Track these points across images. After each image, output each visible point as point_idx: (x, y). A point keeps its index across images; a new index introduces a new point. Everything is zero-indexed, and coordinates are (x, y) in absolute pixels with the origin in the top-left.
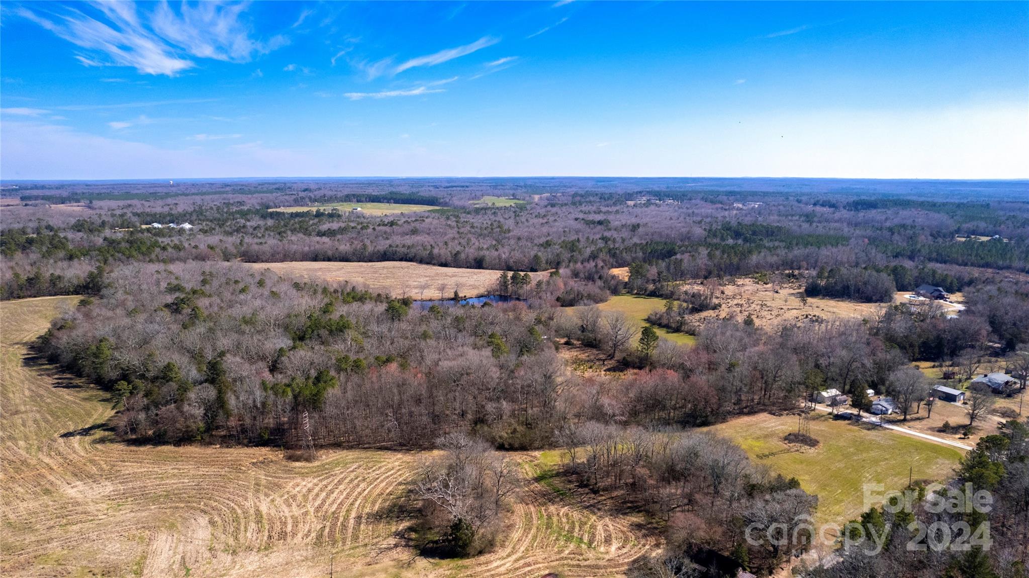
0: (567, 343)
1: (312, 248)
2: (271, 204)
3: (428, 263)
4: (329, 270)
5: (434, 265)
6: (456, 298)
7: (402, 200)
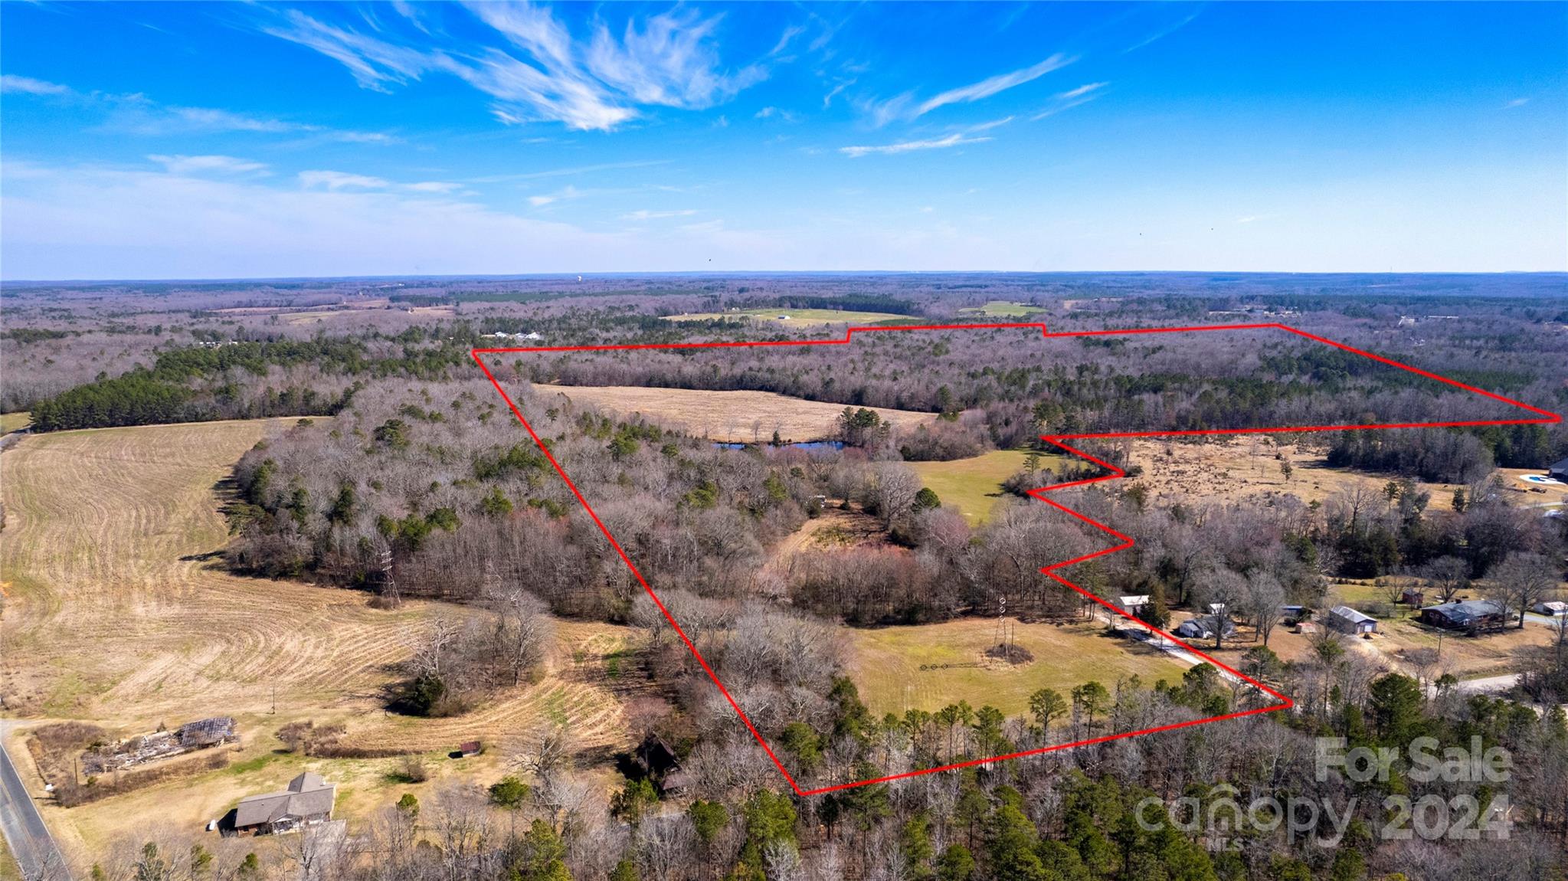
0: (842, 507)
1: (647, 369)
2: (672, 309)
3: (792, 395)
4: (650, 398)
5: (799, 397)
6: (776, 442)
7: (858, 306)
